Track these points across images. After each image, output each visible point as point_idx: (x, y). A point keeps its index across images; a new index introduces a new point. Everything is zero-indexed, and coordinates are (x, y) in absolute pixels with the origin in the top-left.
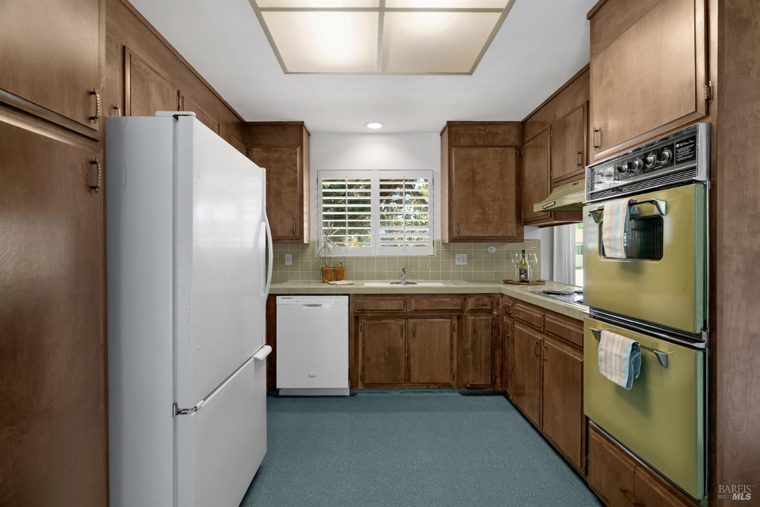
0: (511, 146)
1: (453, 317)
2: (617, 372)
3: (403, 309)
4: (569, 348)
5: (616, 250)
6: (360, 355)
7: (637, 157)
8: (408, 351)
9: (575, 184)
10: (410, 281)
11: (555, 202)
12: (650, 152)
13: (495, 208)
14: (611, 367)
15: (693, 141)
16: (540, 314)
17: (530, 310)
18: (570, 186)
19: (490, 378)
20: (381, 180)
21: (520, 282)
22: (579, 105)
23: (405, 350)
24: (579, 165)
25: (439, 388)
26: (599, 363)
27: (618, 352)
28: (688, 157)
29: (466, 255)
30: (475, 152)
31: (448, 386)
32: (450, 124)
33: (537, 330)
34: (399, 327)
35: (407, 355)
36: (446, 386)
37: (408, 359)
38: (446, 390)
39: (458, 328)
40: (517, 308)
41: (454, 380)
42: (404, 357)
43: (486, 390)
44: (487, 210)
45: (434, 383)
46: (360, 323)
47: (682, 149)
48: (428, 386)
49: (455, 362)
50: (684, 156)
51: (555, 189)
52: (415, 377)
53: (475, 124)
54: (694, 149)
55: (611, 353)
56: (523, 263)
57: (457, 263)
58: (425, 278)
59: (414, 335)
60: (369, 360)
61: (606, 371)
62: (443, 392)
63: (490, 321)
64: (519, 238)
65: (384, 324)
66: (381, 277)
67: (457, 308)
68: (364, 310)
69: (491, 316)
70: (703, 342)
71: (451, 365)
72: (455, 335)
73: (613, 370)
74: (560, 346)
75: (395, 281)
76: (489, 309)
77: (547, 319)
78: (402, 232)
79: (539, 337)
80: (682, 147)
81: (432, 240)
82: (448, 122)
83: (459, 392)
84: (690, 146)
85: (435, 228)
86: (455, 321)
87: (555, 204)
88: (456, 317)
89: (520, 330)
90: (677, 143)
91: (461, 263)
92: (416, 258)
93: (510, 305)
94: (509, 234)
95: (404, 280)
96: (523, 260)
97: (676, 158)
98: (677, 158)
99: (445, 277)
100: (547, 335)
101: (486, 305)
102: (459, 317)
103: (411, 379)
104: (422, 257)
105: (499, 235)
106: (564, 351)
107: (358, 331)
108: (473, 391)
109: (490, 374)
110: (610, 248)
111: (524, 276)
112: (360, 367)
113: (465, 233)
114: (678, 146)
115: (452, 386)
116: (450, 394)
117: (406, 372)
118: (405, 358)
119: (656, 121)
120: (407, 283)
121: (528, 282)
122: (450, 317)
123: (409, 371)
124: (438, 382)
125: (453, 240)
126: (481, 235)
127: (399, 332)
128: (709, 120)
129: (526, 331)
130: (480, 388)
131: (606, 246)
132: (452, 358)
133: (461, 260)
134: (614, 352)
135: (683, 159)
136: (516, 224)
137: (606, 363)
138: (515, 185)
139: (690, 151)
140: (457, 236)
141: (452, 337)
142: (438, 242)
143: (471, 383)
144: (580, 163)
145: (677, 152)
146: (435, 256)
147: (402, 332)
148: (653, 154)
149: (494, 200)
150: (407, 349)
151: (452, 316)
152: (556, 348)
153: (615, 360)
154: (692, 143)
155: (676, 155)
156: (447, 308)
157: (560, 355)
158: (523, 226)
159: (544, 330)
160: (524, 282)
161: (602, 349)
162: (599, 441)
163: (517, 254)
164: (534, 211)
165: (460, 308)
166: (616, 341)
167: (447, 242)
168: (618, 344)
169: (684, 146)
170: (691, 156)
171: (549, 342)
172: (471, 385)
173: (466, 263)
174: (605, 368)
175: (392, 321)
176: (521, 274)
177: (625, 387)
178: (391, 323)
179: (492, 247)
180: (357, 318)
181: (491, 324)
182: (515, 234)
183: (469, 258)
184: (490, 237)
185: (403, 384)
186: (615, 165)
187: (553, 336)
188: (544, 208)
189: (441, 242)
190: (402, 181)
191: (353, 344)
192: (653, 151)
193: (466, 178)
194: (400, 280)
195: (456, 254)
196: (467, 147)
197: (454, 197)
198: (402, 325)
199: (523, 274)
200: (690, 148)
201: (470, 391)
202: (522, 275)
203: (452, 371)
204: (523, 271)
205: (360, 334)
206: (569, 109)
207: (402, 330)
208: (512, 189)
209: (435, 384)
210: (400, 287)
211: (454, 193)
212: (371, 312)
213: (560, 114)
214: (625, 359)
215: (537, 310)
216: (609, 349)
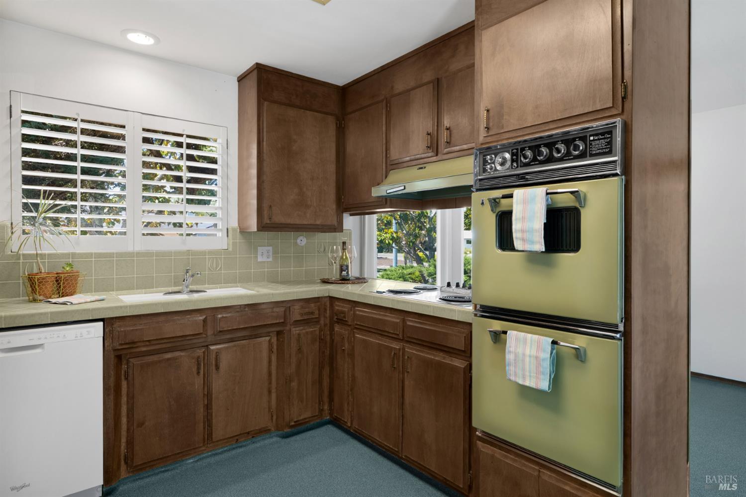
0: (331, 114)
1: (271, 334)
2: (532, 375)
3: (202, 332)
4: (441, 354)
5: (533, 243)
6: (124, 420)
7: (542, 144)
8: (209, 395)
9: (421, 168)
10: (194, 287)
11: (405, 186)
12: (558, 141)
13: (314, 188)
14: (524, 370)
15: (609, 136)
16: (398, 318)
17: (380, 315)
18: (414, 171)
19: (317, 405)
20: (144, 130)
21: (340, 280)
22: (426, 81)
23: (204, 394)
24: (429, 147)
25: (253, 437)
26: (507, 368)
27: (534, 353)
28: (604, 150)
29: (270, 248)
30: (291, 113)
31: (265, 431)
32: (260, 68)
33: (392, 337)
34: (193, 361)
35: (206, 403)
36: (263, 431)
37: (208, 407)
38: (259, 439)
39: (277, 349)
40: (358, 313)
41: (272, 421)
42: (202, 406)
43: (312, 423)
44: (305, 189)
45: (246, 433)
46: (123, 366)
47: (597, 142)
48: (237, 440)
49: (274, 396)
50: (598, 149)
51: (391, 171)
52: (219, 432)
53: (291, 77)
54: (610, 143)
55: (524, 355)
56: (344, 257)
57: (260, 259)
58: (216, 282)
59: (217, 367)
60: (141, 424)
61: (516, 375)
62: (256, 442)
63: (318, 333)
64: (338, 228)
65: (168, 359)
66: (146, 285)
67: (278, 322)
68: (134, 343)
69: (319, 326)
70: (619, 332)
71: (269, 402)
72: (274, 358)
73: (527, 374)
74: (428, 353)
75: (170, 289)
76: (316, 318)
77: (409, 323)
78: (181, 213)
79: (396, 345)
80: (596, 140)
81: (226, 227)
82: (257, 64)
83: (278, 436)
84: (606, 140)
85: (229, 210)
86: (274, 340)
87: (405, 189)
88: (275, 333)
89: (364, 340)
90: (591, 136)
91: (265, 259)
92: (203, 253)
93: (346, 310)
94: (329, 223)
95: (187, 287)
96: (344, 254)
97: (590, 151)
98: (592, 151)
99: (243, 280)
100: (408, 342)
101: (312, 313)
102: (279, 333)
103: (214, 436)
104: (211, 252)
105: (318, 222)
106: (437, 359)
107: (121, 380)
108: (299, 428)
109: (318, 401)
110: (523, 240)
111: (345, 273)
112: (124, 440)
113: (279, 219)
114: (592, 138)
115: (270, 430)
116: (267, 442)
117: (204, 428)
118: (204, 407)
119: (566, 110)
120: (192, 291)
121: (349, 280)
122: (268, 334)
123: (210, 425)
124: (252, 429)
125: (263, 227)
126: (298, 222)
127: (195, 370)
128: (624, 117)
129: (373, 339)
130: (306, 423)
131: (517, 238)
132: (270, 392)
133: (264, 255)
134: (528, 352)
135: (598, 151)
136: (336, 210)
137: (515, 367)
138: (335, 163)
139: (606, 145)
140: (268, 222)
141: (270, 362)
142: (234, 230)
143: (295, 420)
144: (429, 146)
145: (591, 144)
146: (230, 249)
147: (199, 369)
148: (562, 143)
149: (312, 179)
150: (206, 393)
151: (269, 332)
152: (424, 357)
153: (530, 362)
154: (609, 138)
155: (590, 148)
156: (265, 323)
157: (428, 363)
158: (342, 213)
159: (403, 337)
160: (344, 280)
161: (510, 352)
162: (490, 452)
163: (335, 247)
164: (372, 195)
165: (282, 321)
166: (529, 341)
167: (256, 230)
168: (531, 344)
169: (599, 139)
170: (607, 150)
171: (411, 350)
172: (295, 422)
173: (271, 259)
174: (515, 372)
175: (182, 354)
176: (342, 270)
177: (547, 390)
178: (181, 356)
179: (301, 238)
180: (119, 358)
181: (318, 337)
182: (335, 223)
183: (275, 253)
184: (308, 225)
185: (201, 447)
186: (512, 150)
187: (418, 342)
188: (388, 192)
189: (238, 230)
190: (181, 135)
191: (112, 405)
192: (562, 141)
193: (280, 145)
194: (181, 287)
195: (259, 248)
196: (281, 103)
197: (266, 169)
198: (199, 357)
199: (345, 271)
200: (606, 142)
201: (293, 430)
202: (343, 272)
203: (270, 408)
204: (343, 268)
205: (124, 384)
206: (412, 84)
207: (199, 364)
208: (332, 168)
209: (248, 433)
210: (183, 299)
211: (265, 164)
212: (147, 343)
213: (399, 87)
214: (544, 360)
215: (391, 314)
216: (520, 350)
